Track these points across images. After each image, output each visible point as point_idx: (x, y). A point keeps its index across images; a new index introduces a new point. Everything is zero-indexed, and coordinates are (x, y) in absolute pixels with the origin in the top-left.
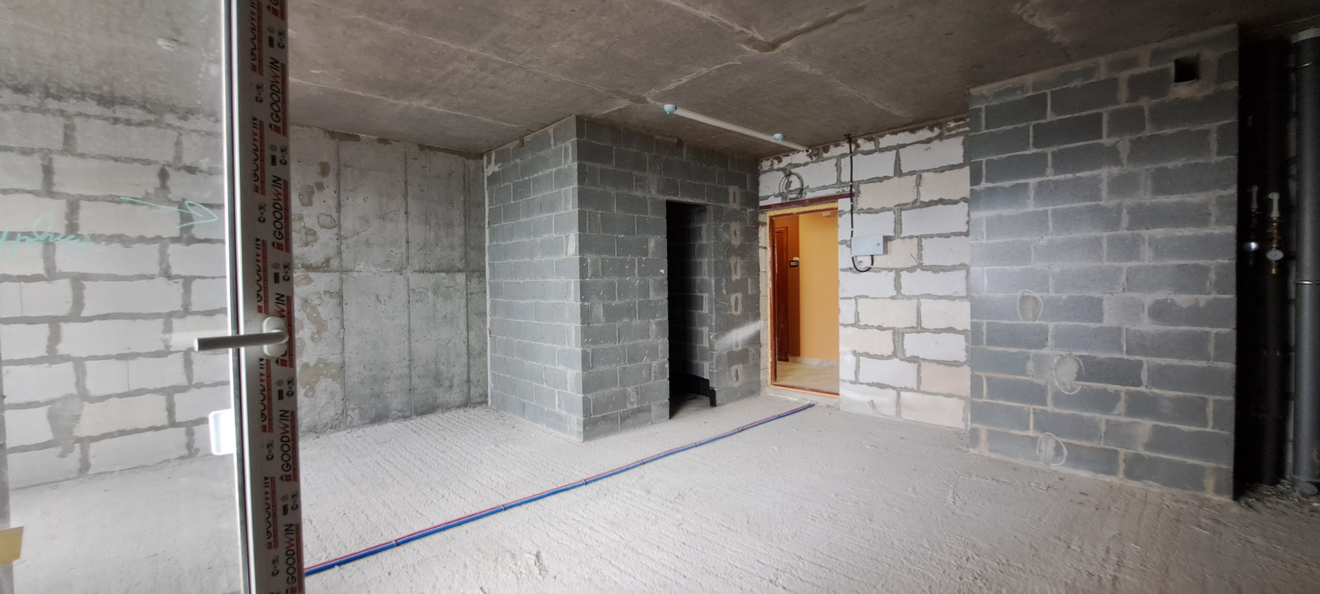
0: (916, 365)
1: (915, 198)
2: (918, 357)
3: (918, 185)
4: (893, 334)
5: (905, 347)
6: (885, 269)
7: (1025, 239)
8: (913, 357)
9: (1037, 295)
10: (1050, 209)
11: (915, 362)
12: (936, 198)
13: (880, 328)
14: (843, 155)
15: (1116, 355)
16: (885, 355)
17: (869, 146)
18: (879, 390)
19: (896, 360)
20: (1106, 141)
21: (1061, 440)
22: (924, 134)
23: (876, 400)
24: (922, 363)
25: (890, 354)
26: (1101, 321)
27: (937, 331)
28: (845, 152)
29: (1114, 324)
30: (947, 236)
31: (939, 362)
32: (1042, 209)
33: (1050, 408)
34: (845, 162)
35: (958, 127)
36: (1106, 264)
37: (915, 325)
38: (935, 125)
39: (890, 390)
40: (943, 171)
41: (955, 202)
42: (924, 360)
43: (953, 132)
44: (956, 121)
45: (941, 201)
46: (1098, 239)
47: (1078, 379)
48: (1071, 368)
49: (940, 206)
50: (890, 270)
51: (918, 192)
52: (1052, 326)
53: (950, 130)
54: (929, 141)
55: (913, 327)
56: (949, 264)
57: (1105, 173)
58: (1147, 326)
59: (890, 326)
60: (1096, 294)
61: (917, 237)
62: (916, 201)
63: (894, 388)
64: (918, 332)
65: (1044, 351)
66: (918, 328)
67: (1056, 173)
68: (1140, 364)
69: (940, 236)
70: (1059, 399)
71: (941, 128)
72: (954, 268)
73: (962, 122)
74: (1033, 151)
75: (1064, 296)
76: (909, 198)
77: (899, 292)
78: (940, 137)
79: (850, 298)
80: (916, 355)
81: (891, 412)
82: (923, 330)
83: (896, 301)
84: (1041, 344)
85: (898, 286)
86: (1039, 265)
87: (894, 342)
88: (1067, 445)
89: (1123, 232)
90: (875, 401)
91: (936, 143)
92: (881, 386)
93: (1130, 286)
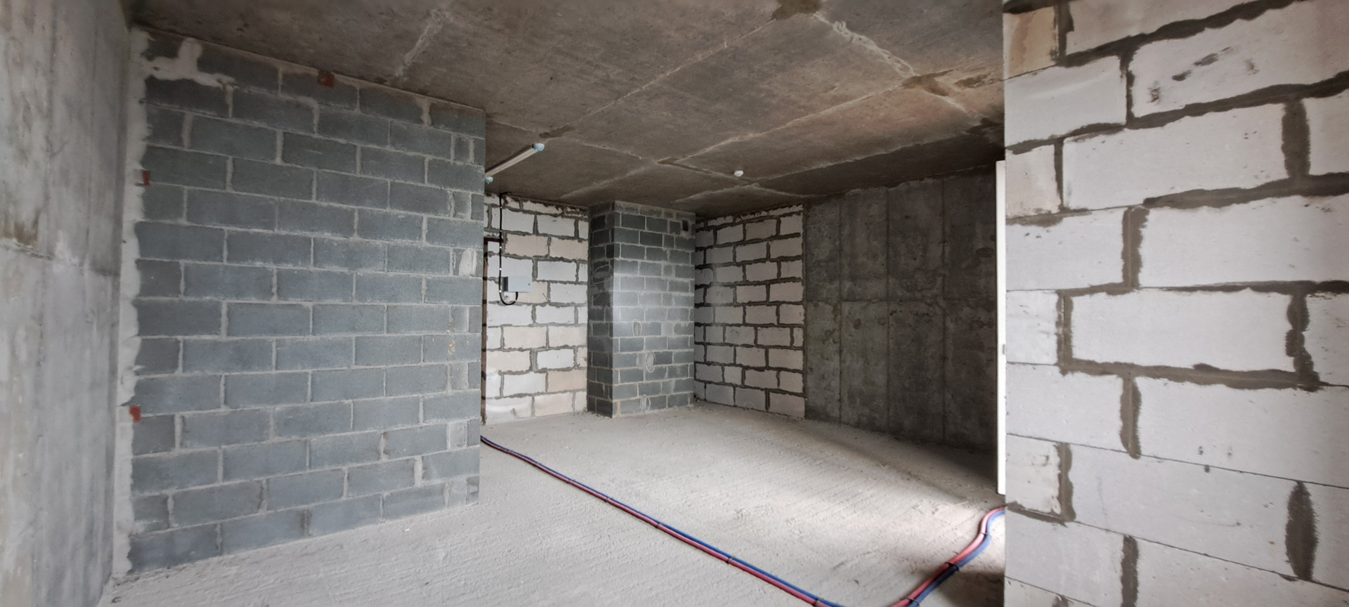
0: (545, 374)
1: (547, 253)
2: (546, 369)
3: (549, 244)
4: (530, 353)
5: (538, 362)
6: (525, 304)
7: (636, 291)
8: (543, 369)
9: (640, 322)
10: (645, 277)
11: (544, 372)
12: (559, 257)
13: (521, 350)
14: (494, 206)
15: (665, 350)
16: (524, 371)
17: (515, 205)
18: (519, 399)
19: (532, 373)
20: (664, 248)
21: (649, 397)
22: (552, 210)
23: (517, 407)
24: (549, 372)
25: (528, 369)
26: (660, 334)
27: (558, 348)
28: (495, 203)
29: (664, 336)
30: (565, 283)
31: (559, 370)
32: (642, 276)
33: (645, 382)
34: (496, 212)
35: (572, 212)
36: (662, 307)
37: (545, 345)
38: (560, 206)
39: (528, 397)
40: (563, 239)
41: (569, 261)
42: (550, 370)
43: (570, 215)
44: (571, 208)
45: (562, 259)
46: (660, 294)
47: (654, 364)
48: (651, 359)
49: (561, 262)
50: (529, 304)
51: (549, 249)
52: (645, 338)
53: (568, 213)
54: (555, 216)
55: (543, 347)
56: (565, 302)
57: (663, 263)
58: (674, 336)
59: (528, 347)
60: (659, 321)
61: (547, 281)
62: (547, 256)
63: (530, 395)
64: (546, 350)
65: (642, 352)
66: (547, 348)
67: (648, 259)
68: (671, 353)
69: (561, 282)
70: (649, 376)
71: (562, 209)
72: (568, 305)
73: (574, 210)
74: (639, 245)
75: (649, 322)
76: (543, 253)
77: (534, 322)
78: (562, 215)
79: (497, 327)
80: (545, 367)
81: (528, 414)
82: (550, 348)
83: (533, 329)
84: (641, 349)
85: (534, 317)
86: (640, 306)
87: (531, 360)
88: (651, 399)
89: (667, 292)
90: (516, 409)
91: (559, 219)
92: (520, 396)
93: (669, 318)
